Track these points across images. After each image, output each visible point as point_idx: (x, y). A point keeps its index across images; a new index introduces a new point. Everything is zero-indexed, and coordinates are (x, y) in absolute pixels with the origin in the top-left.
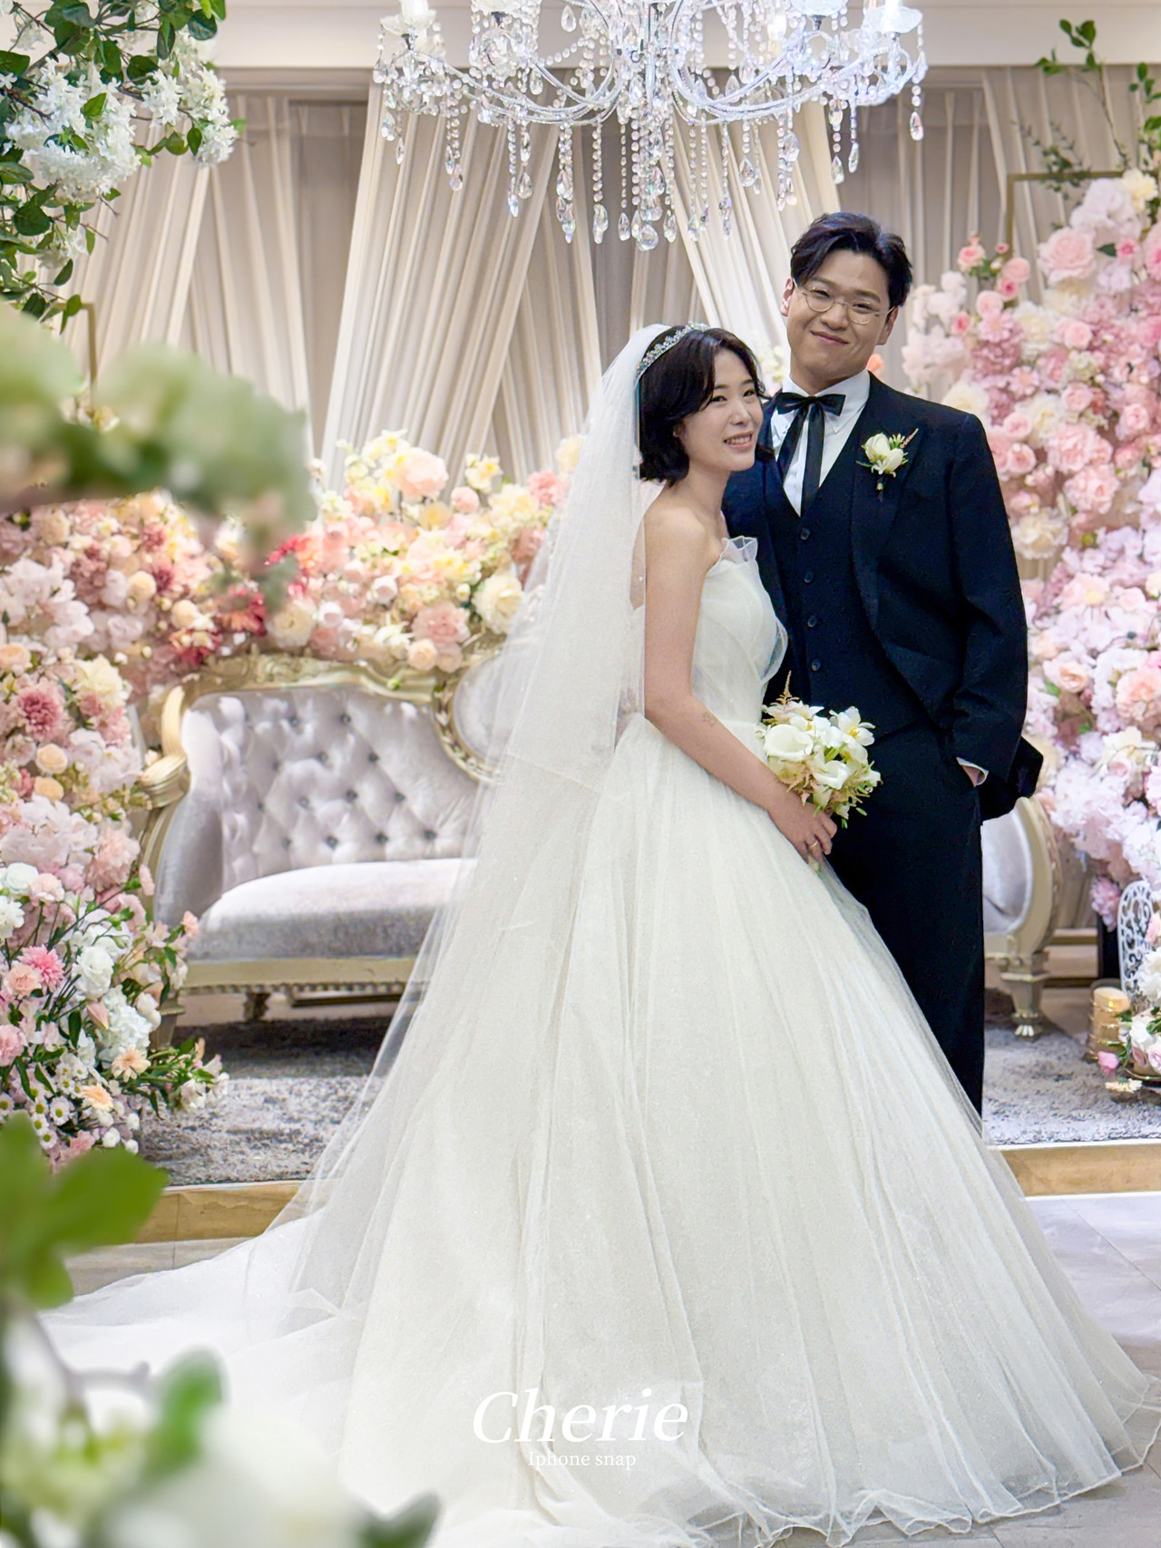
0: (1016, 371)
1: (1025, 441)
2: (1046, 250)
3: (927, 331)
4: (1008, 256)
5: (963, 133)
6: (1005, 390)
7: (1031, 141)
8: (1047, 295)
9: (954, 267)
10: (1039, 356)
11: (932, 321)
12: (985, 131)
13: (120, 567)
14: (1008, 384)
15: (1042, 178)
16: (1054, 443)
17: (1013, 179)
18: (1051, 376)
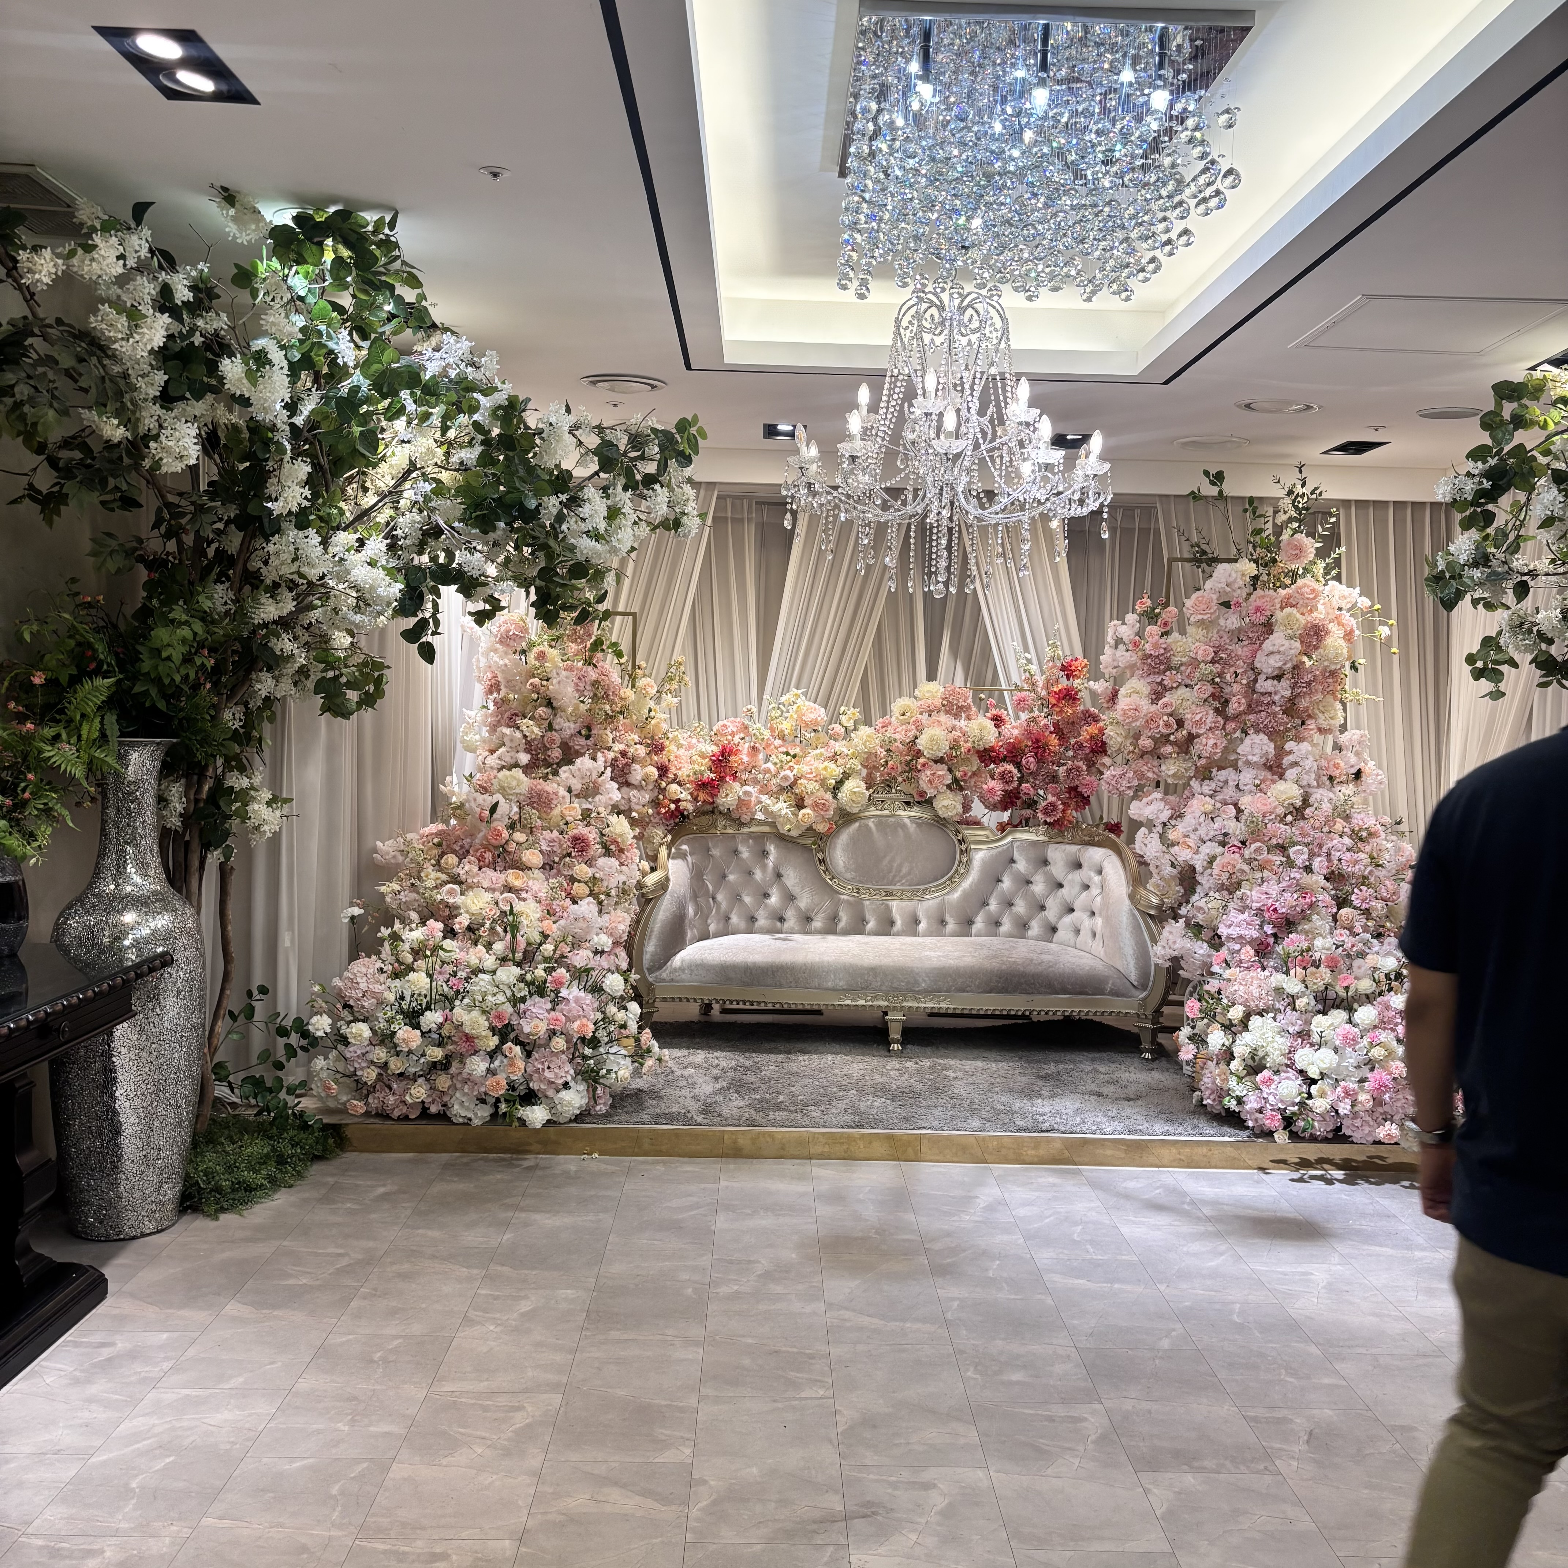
0: (1168, 673)
1: (1171, 715)
2: (1189, 603)
3: (1116, 648)
4: (1166, 605)
5: (1144, 532)
6: (1160, 683)
7: (1183, 538)
8: (1190, 630)
9: (1134, 611)
10: (1181, 665)
11: (1119, 641)
12: (1157, 532)
13: (638, 763)
14: (1163, 680)
15: (1189, 560)
16: (1188, 716)
17: (1171, 561)
18: (1188, 676)
